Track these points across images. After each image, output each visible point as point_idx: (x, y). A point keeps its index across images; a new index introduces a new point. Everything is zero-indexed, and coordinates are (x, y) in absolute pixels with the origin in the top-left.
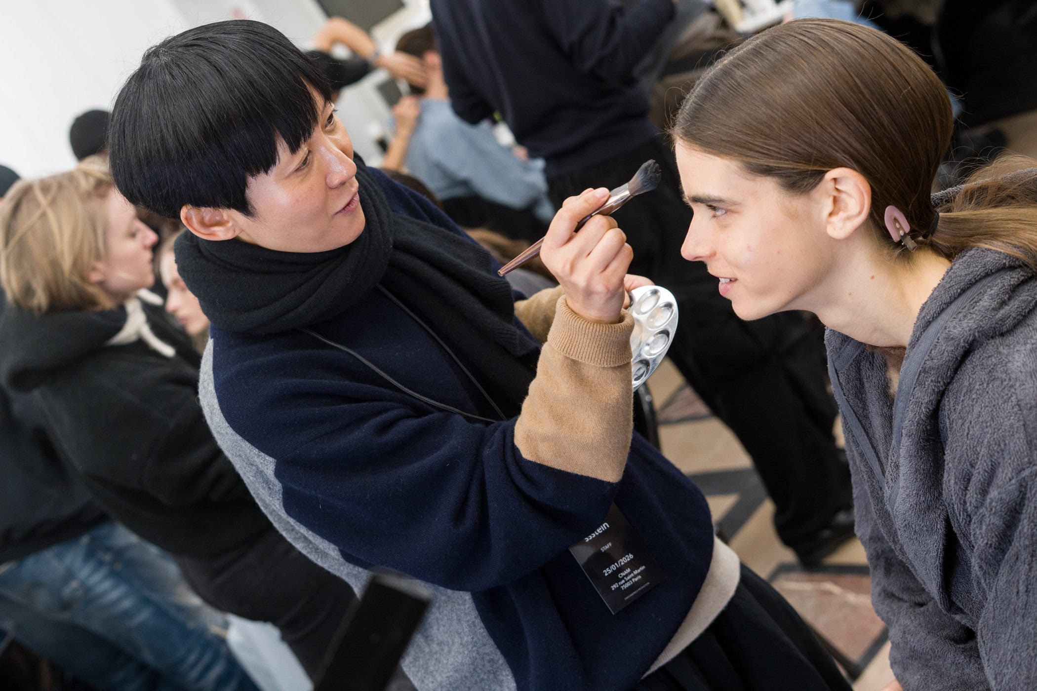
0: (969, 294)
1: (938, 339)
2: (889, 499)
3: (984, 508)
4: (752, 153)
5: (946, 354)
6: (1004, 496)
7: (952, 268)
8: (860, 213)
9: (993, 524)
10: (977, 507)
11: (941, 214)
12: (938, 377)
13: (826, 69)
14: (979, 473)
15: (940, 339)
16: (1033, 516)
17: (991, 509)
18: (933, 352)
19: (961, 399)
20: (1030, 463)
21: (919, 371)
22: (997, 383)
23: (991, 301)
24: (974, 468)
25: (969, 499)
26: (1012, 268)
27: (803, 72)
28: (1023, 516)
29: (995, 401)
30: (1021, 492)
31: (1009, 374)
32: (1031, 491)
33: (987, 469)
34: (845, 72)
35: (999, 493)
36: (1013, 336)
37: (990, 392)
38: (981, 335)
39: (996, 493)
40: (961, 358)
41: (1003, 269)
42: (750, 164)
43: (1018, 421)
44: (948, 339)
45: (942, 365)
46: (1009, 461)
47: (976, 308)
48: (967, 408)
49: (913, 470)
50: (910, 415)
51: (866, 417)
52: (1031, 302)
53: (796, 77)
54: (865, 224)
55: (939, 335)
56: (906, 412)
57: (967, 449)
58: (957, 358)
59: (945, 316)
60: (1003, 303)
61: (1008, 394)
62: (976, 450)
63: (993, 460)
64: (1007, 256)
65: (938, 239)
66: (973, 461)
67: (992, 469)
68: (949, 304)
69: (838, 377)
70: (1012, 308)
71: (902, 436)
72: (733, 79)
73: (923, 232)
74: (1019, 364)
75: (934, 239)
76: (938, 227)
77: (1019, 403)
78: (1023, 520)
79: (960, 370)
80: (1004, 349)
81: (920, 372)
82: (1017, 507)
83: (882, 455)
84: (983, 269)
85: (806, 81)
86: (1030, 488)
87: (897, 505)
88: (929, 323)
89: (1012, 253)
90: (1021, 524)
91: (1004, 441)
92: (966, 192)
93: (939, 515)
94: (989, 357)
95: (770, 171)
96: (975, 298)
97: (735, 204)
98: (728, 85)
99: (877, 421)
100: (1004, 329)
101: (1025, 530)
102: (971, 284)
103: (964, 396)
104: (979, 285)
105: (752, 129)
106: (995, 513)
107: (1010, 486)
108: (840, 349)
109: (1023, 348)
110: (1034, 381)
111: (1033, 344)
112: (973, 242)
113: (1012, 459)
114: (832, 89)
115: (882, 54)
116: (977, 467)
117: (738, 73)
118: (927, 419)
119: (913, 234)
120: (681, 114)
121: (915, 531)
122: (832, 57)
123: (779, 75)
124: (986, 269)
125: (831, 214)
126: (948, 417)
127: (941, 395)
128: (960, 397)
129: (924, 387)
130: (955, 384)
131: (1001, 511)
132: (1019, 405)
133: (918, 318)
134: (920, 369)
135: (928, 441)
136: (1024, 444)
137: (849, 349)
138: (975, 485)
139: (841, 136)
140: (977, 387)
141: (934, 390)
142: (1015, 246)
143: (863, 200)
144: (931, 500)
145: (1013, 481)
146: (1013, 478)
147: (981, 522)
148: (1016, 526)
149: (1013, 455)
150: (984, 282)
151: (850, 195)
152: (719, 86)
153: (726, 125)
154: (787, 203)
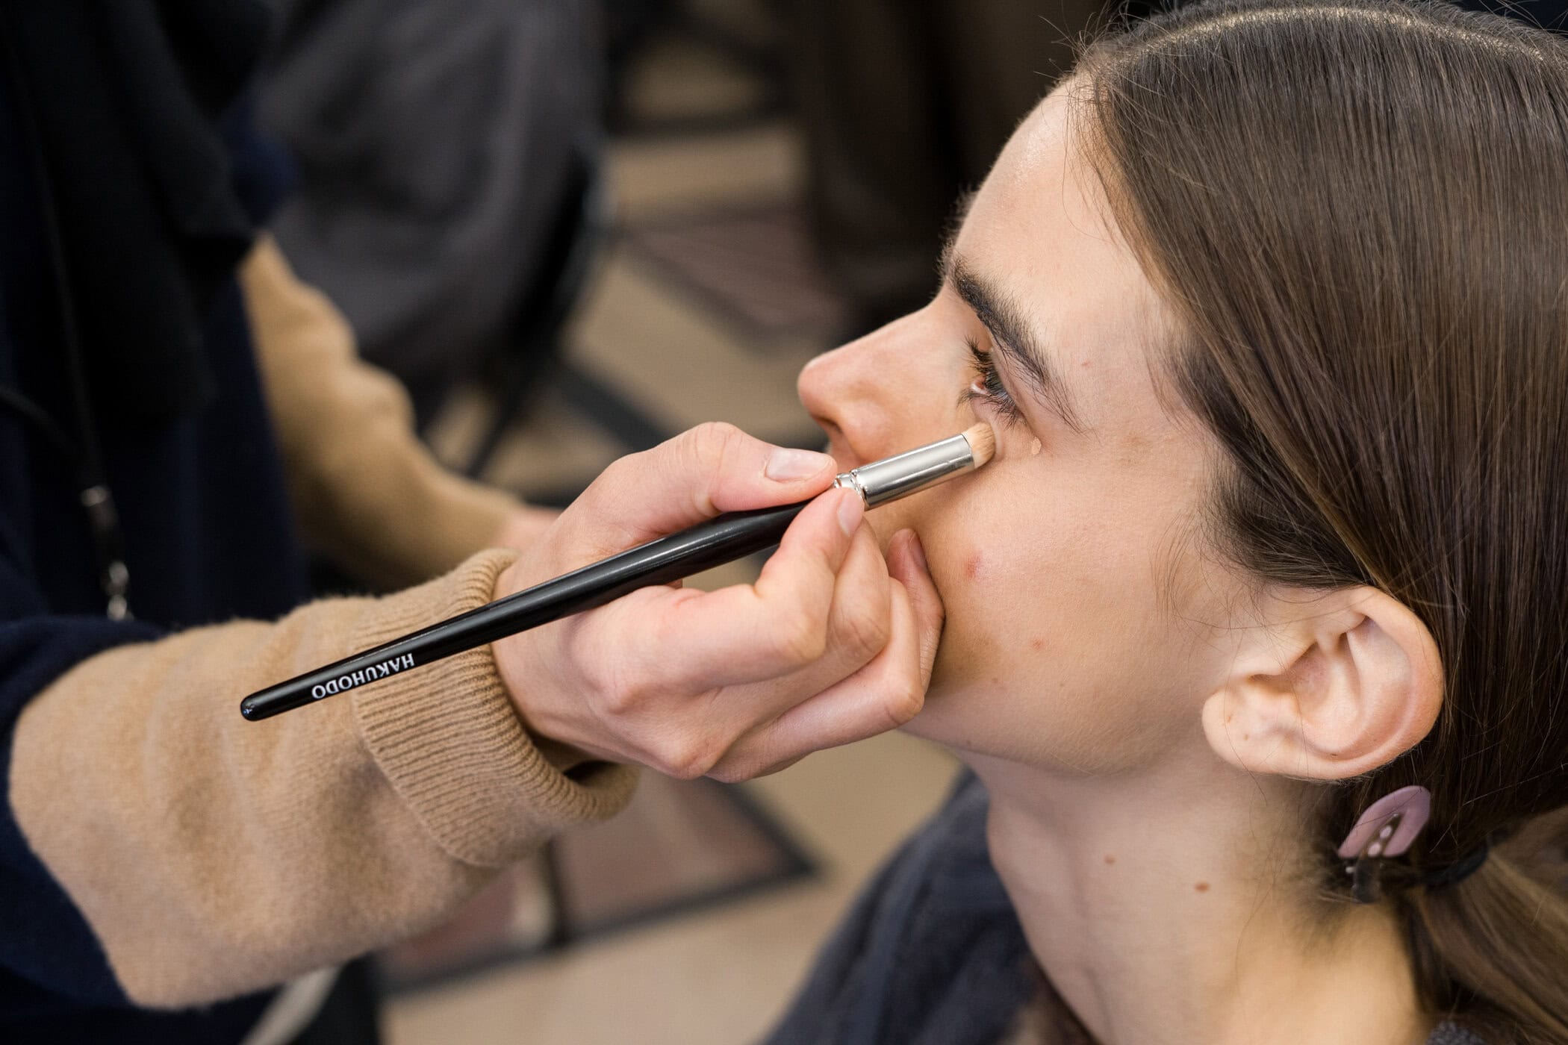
4: (1247, 348)
8: (1334, 756)
42: (1212, 368)
95: (1242, 436)
97: (1066, 415)
105: (1308, 287)
125: (1260, 679)
153: (1251, 204)
154: (1191, 550)
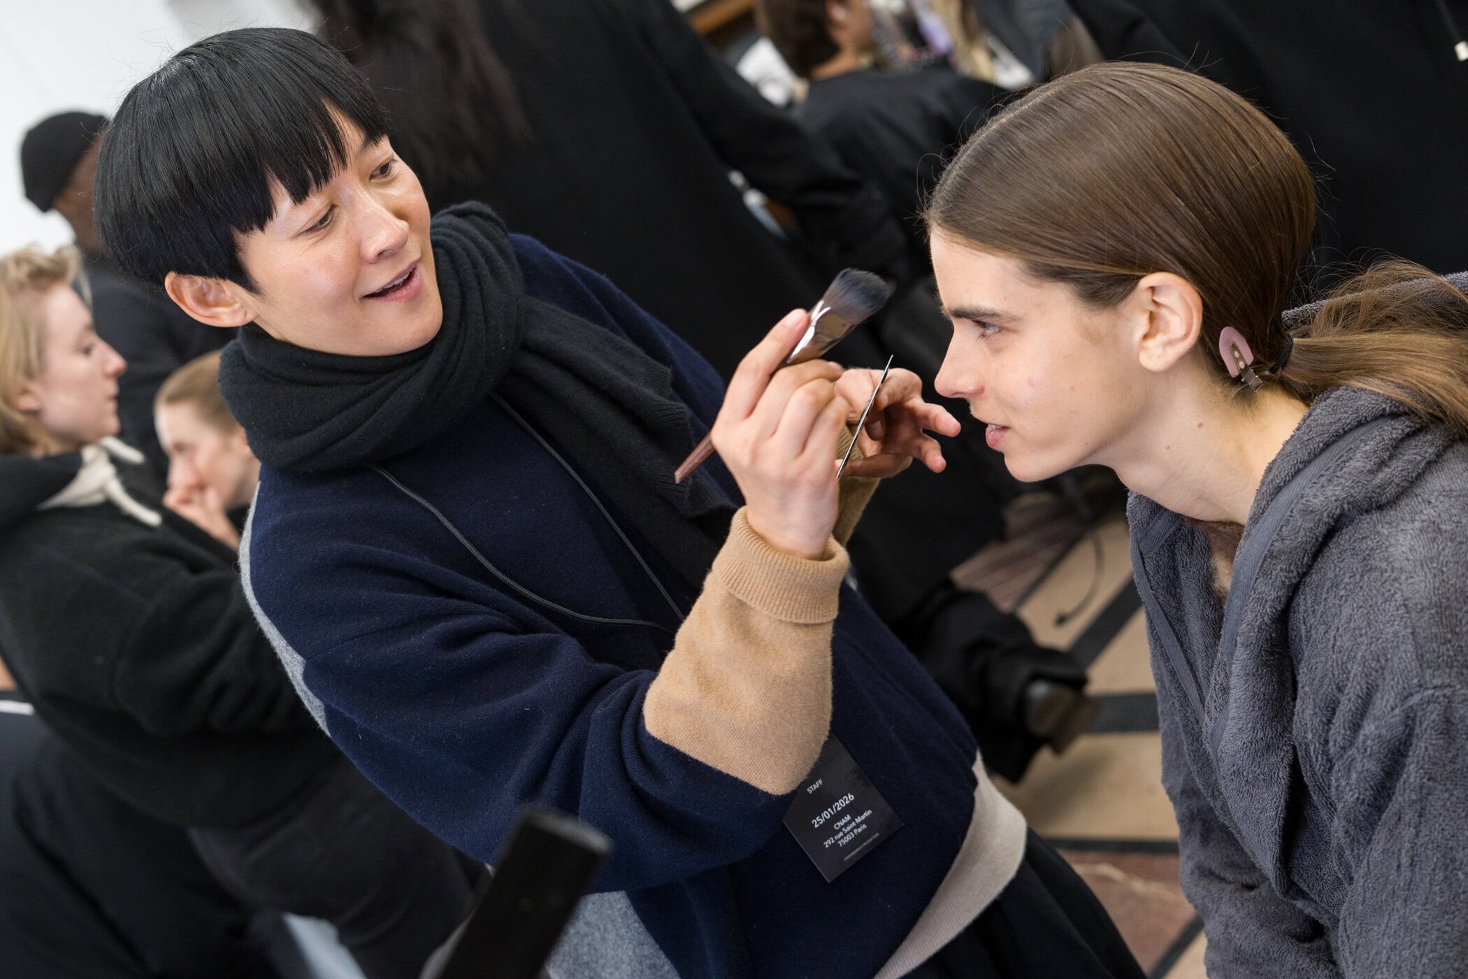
0: (1335, 450)
1: (1292, 512)
2: (1212, 735)
3: (1354, 749)
4: (1038, 248)
5: (1302, 533)
6: (1384, 731)
7: (1310, 415)
8: (1186, 336)
9: (1367, 770)
10: (1343, 748)
11: (1295, 340)
12: (1290, 564)
13: (1144, 134)
14: (1349, 700)
15: (1294, 511)
16: (1423, 759)
17: (1366, 750)
18: (1284, 530)
19: (1323, 597)
20: (1421, 686)
21: (1263, 555)
22: (1376, 574)
23: (1366, 460)
24: (1342, 692)
25: (1334, 737)
26: (1394, 415)
27: (1112, 138)
28: (1409, 760)
29: (1372, 599)
30: (1407, 726)
31: (1391, 563)
32: (1421, 725)
33: (1361, 694)
34: (1170, 139)
35: (1377, 728)
36: (1396, 510)
37: (1365, 587)
38: (1351, 507)
39: (1373, 728)
40: (1323, 539)
41: (1383, 416)
42: (1036, 263)
43: (1405, 628)
44: (1306, 512)
45: (1296, 548)
46: (1392, 683)
47: (1345, 470)
48: (1333, 610)
49: (1250, 694)
50: (1250, 616)
51: (1181, 620)
52: (1419, 463)
53: (1102, 144)
54: (1192, 352)
55: (1293, 506)
56: (1243, 611)
57: (1332, 666)
58: (1317, 540)
59: (1301, 480)
60: (1382, 464)
61: (1390, 590)
62: (1346, 667)
63: (1370, 681)
64: (1387, 399)
65: (1290, 374)
66: (1341, 684)
67: (1367, 694)
68: (1307, 463)
69: (1144, 563)
70: (1396, 470)
71: (1236, 646)
72: (1014, 145)
73: (1271, 365)
74: (1404, 549)
75: (1285, 374)
76: (1291, 358)
77: (1406, 602)
78: (1409, 765)
79: (1321, 556)
80: (1383, 527)
81: (1266, 556)
82: (1402, 748)
83: (1201, 674)
84: (1354, 416)
85: (1116, 150)
86: (1420, 721)
87: (1223, 743)
88: (1279, 489)
89: (1394, 395)
90: (1406, 770)
91: (1385, 655)
92: (1330, 309)
93: (1282, 759)
94: (1363, 538)
95: (1063, 274)
96: (1342, 456)
97: (1013, 319)
98: (1008, 154)
99: (1195, 627)
100: (1384, 500)
101: (1412, 780)
102: (1338, 437)
103: (1328, 593)
104: (1349, 438)
105: (1039, 214)
106: (1370, 755)
107: (1392, 717)
108: (1148, 524)
109: (1409, 526)
110: (1426, 573)
111: (1423, 521)
112: (1340, 378)
113: (1396, 679)
114: (1151, 163)
115: (1221, 116)
116: (1346, 692)
117: (1021, 137)
118: (1273, 622)
119: (1257, 366)
120: (939, 192)
121: (1247, 781)
122: (1152, 118)
123: (1079, 142)
124: (1359, 416)
125: (1145, 337)
126: (1304, 622)
127: (1294, 589)
128: (1321, 594)
129: (1271, 578)
130: (1314, 576)
131: (1379, 752)
132: (1406, 606)
133: (1263, 483)
134: (1266, 552)
135: (1272, 653)
136: (1413, 660)
137: (1160, 525)
138: (1344, 715)
139: (1162, 228)
140: (1347, 580)
141: (1283, 582)
142: (1400, 386)
143: (1191, 318)
144: (1272, 738)
145: (1397, 711)
146: (1396, 706)
147: (1349, 769)
148: (1399, 774)
149: (1396, 674)
150: (1356, 434)
151: (1172, 311)
152: (995, 154)
153: (1002, 209)
154: (1086, 320)
